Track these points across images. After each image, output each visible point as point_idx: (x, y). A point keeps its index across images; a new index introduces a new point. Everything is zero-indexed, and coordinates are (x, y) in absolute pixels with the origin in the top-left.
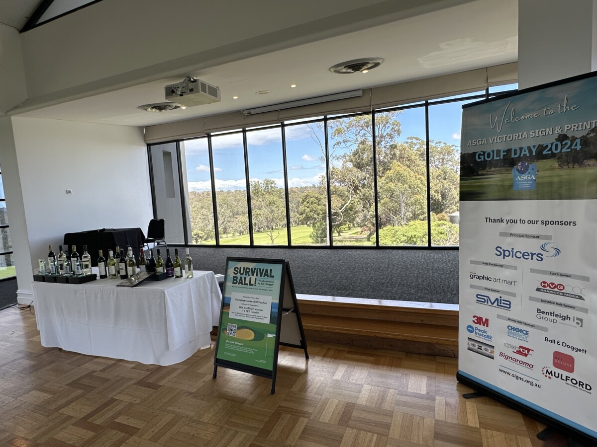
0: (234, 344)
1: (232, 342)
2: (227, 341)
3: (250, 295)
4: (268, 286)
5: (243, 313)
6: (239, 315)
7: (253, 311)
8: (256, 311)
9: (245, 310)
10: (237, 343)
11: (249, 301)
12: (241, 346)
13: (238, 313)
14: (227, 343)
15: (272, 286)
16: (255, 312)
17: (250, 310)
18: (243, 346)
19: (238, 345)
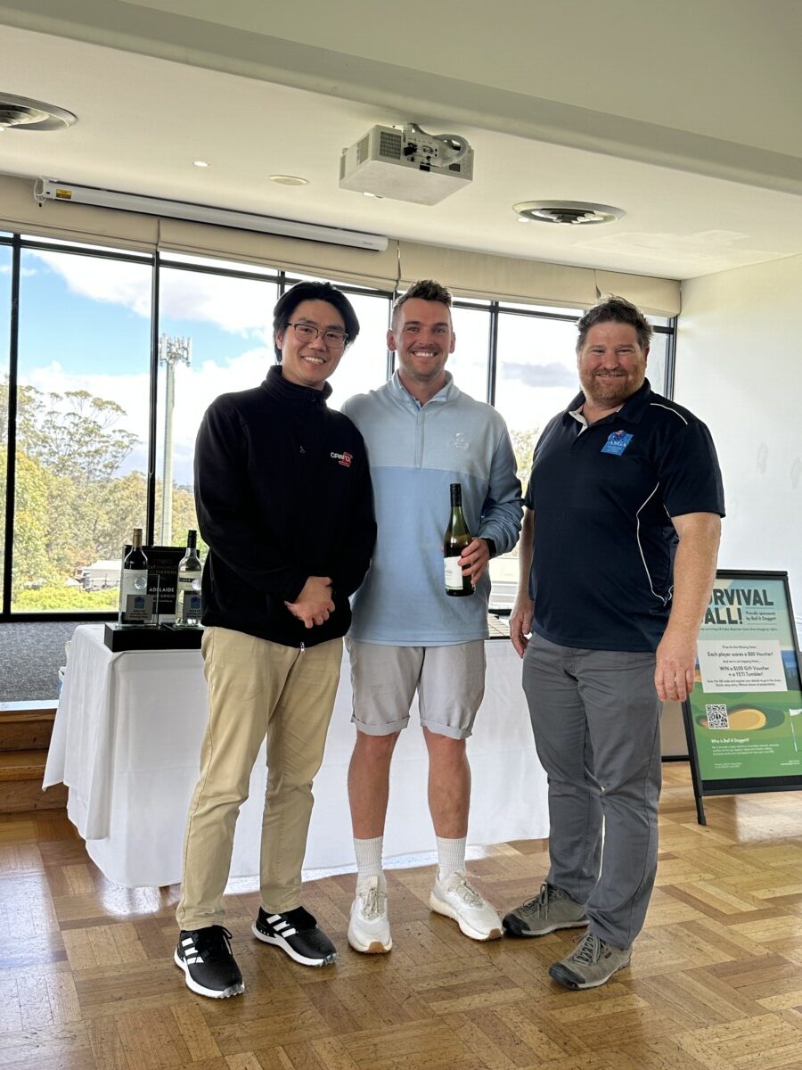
0: (730, 744)
1: (725, 741)
2: (713, 741)
3: (738, 643)
4: (766, 621)
5: (732, 678)
6: (724, 684)
7: (750, 672)
8: (756, 671)
9: (734, 672)
10: (736, 741)
11: (737, 655)
12: (745, 743)
13: (721, 681)
14: (716, 744)
15: (773, 621)
16: (755, 675)
17: (744, 671)
18: (750, 743)
19: (738, 744)
